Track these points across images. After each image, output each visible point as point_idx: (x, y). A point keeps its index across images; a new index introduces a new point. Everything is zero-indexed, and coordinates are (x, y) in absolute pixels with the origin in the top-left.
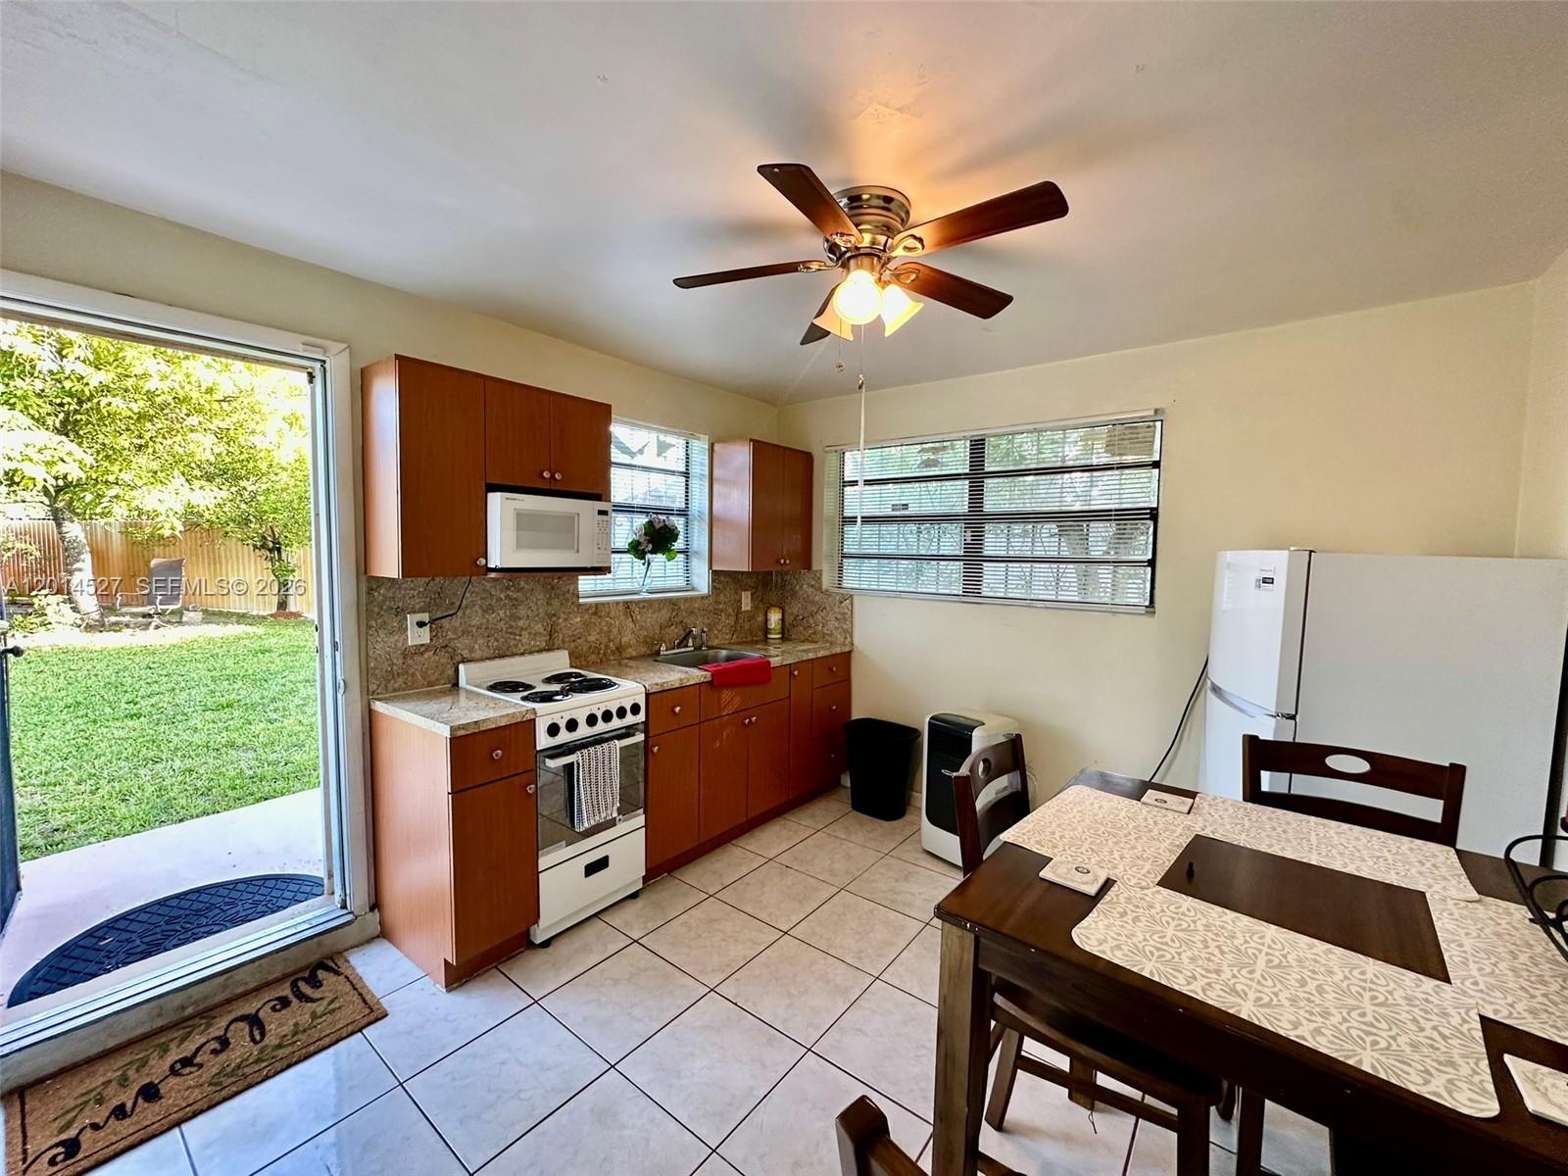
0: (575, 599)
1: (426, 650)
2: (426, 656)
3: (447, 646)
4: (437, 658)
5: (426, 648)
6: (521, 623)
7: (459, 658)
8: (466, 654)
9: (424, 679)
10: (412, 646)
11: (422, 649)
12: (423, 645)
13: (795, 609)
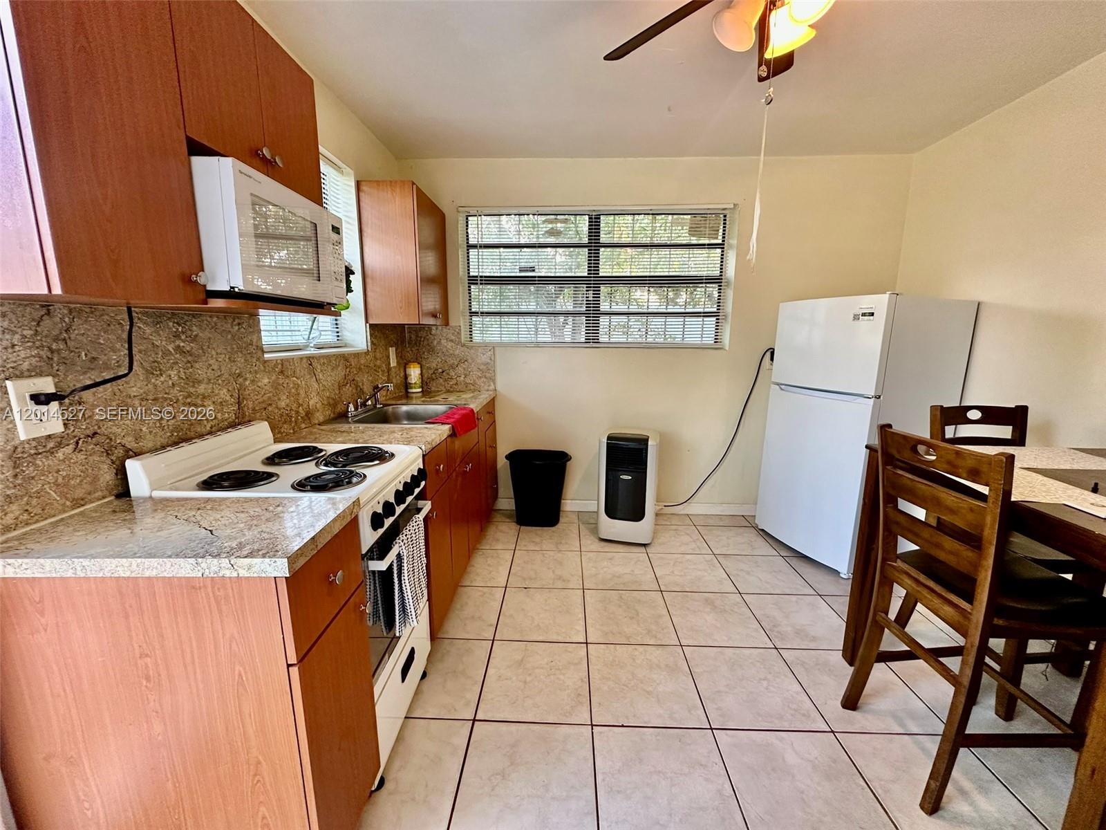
0: (260, 353)
1: (59, 445)
2: (60, 455)
3: (95, 433)
4: (81, 457)
5: (59, 441)
6: (202, 389)
7: (120, 452)
8: (130, 442)
9: (63, 495)
10: (28, 441)
11: (51, 445)
12: (49, 436)
13: (434, 362)
